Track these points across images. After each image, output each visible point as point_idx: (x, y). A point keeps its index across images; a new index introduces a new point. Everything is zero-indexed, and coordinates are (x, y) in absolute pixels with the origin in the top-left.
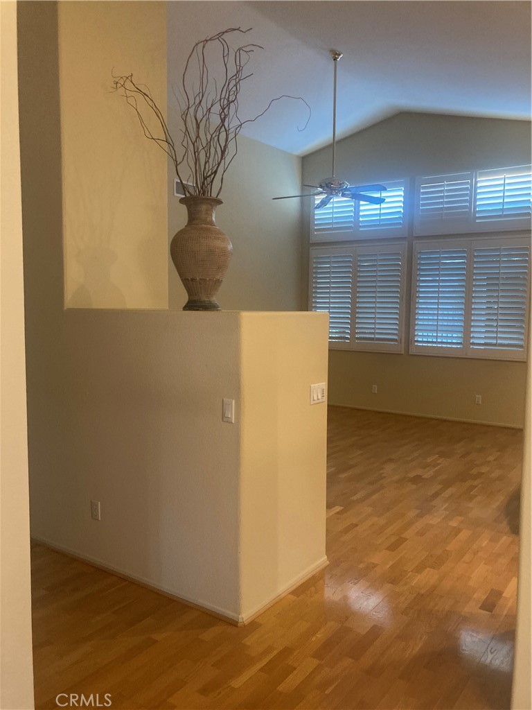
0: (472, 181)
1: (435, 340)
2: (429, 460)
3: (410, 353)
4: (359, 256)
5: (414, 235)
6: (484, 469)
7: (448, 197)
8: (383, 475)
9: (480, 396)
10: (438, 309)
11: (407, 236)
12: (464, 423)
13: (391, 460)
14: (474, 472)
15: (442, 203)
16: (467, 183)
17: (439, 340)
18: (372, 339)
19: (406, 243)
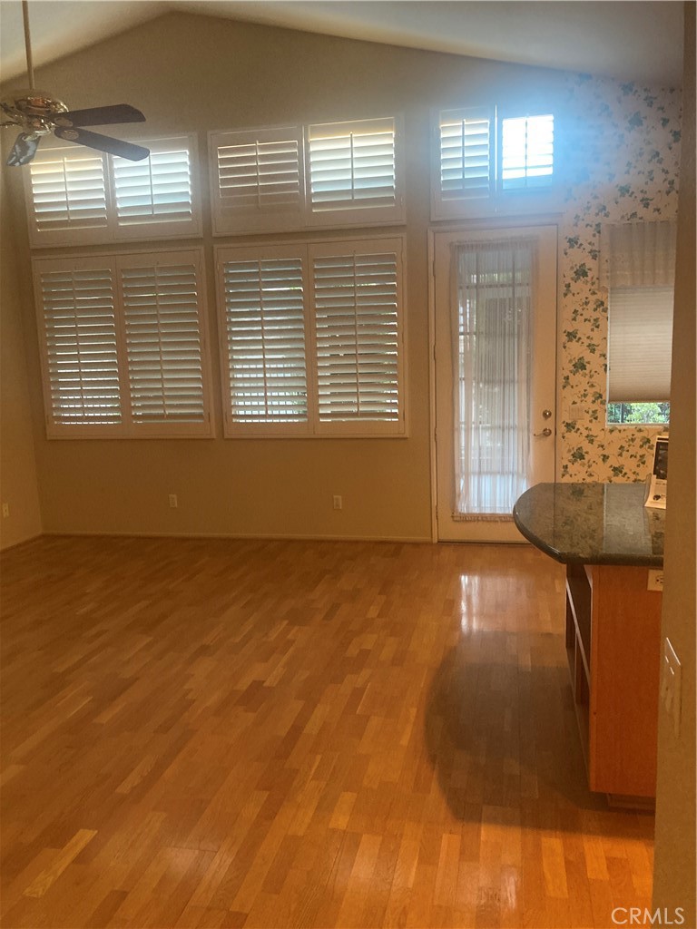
0: (300, 142)
1: (263, 412)
2: (273, 635)
3: (226, 436)
4: (123, 271)
5: (214, 234)
6: (369, 641)
7: (264, 168)
8: (190, 697)
9: (340, 497)
10: (264, 361)
11: (202, 236)
12: (321, 541)
13: (204, 650)
14: (353, 651)
15: (254, 179)
16: (293, 145)
17: (269, 412)
18: (161, 416)
19: (202, 248)
